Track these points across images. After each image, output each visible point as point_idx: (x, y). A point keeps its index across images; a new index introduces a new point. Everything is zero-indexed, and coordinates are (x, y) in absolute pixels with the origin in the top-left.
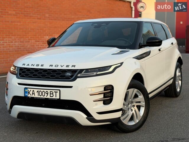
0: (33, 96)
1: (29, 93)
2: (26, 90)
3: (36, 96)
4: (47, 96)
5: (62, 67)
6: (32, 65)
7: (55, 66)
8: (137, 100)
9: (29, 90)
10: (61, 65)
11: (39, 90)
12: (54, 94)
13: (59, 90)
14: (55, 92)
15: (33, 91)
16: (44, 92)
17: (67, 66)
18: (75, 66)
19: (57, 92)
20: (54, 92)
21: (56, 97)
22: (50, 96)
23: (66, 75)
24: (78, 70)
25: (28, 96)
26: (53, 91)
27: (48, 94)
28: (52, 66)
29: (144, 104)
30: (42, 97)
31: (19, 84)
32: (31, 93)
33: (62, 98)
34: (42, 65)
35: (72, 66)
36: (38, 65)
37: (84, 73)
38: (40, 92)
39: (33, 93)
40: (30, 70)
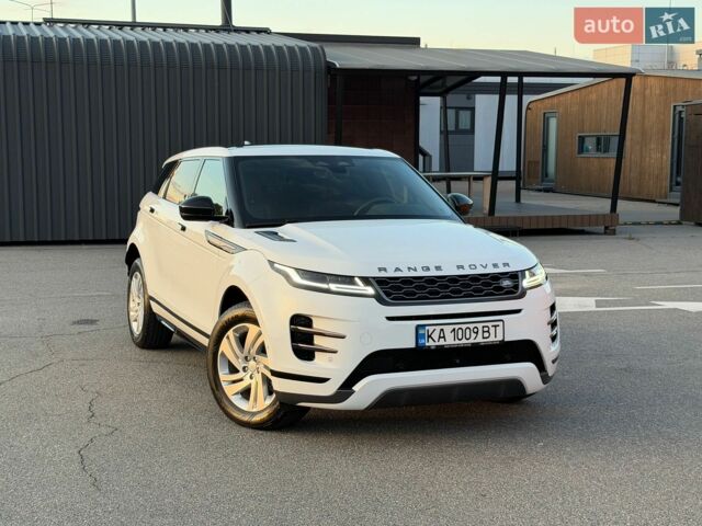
4: (475, 338)
12: (492, 330)
13: (502, 321)
14: (493, 326)
15: (442, 330)
16: (468, 330)
19: (498, 326)
20: (490, 327)
21: (495, 337)
22: (483, 338)
23: (502, 286)
25: (427, 344)
26: (490, 324)
27: (477, 333)
30: (464, 341)
32: (435, 336)
37: (529, 278)
38: (460, 331)
39: (441, 335)
40: (411, 283)
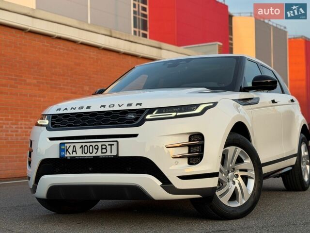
0: (74, 155)
1: (67, 150)
2: (63, 147)
3: (79, 154)
4: (96, 153)
5: (120, 106)
6: (72, 109)
7: (110, 107)
8: (241, 166)
9: (68, 145)
10: (119, 105)
11: (84, 145)
12: (109, 148)
13: (117, 141)
14: (109, 145)
15: (74, 146)
16: (91, 147)
17: (129, 105)
18: (141, 104)
19: (113, 145)
20: (107, 146)
21: (111, 153)
22: (102, 153)
23: (126, 118)
24: (146, 109)
25: (66, 156)
26: (107, 144)
27: (98, 149)
28: (104, 106)
29: (254, 173)
30: (88, 154)
31: (51, 139)
32: (70, 150)
33: (120, 155)
34: (88, 107)
35: (137, 104)
36: (82, 108)
37: (156, 113)
38: (86, 147)
39: (74, 150)
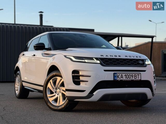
0: (122, 79)
1: (118, 77)
2: (115, 75)
4: (132, 78)
6: (111, 56)
7: (129, 57)
12: (137, 76)
13: (140, 73)
16: (130, 75)
22: (135, 78)
23: (139, 63)
30: (129, 79)
36: (116, 56)
38: (127, 76)
40: (111, 60)
